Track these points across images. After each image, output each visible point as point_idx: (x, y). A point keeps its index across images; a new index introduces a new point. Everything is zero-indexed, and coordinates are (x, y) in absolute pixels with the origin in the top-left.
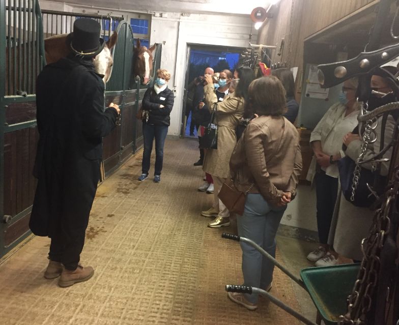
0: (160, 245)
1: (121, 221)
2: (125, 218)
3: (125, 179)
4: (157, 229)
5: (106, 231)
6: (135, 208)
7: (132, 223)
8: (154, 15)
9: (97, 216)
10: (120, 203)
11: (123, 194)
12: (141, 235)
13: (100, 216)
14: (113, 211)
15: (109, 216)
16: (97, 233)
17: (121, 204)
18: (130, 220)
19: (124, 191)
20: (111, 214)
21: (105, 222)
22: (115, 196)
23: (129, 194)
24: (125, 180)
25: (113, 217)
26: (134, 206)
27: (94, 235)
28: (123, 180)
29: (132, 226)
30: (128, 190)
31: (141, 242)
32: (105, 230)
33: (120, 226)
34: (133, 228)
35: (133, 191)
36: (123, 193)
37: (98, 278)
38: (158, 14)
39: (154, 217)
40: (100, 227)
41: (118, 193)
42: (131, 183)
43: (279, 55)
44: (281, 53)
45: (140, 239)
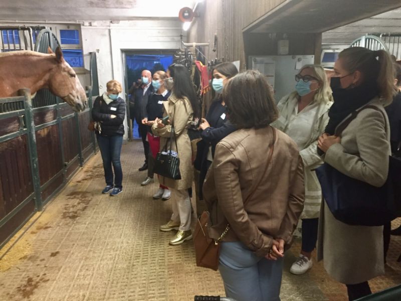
0: (116, 287)
1: (67, 259)
2: (73, 253)
3: (72, 198)
4: (112, 262)
5: (48, 280)
6: (85, 236)
7: (81, 259)
8: (83, 25)
9: (38, 258)
10: (66, 233)
11: (70, 220)
12: (92, 275)
13: (42, 257)
14: (58, 246)
15: (53, 255)
16: (36, 286)
17: (68, 234)
18: (79, 255)
19: (71, 215)
20: (54, 251)
21: (47, 265)
22: (60, 224)
23: (77, 218)
24: (73, 200)
25: (58, 255)
26: (84, 233)
27: (32, 290)
28: (70, 200)
29: (81, 265)
30: (76, 213)
31: (93, 288)
32: (47, 278)
33: (66, 268)
34: (82, 267)
35: (81, 212)
36: (70, 217)
38: (87, 24)
39: (108, 244)
40: (41, 274)
41: (63, 220)
42: (79, 203)
43: (214, 51)
44: (216, 49)
45: (92, 282)
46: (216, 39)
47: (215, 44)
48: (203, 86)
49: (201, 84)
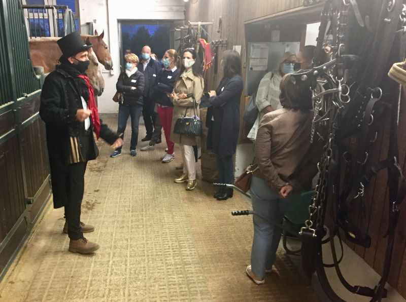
0: (149, 207)
1: (108, 193)
2: (110, 190)
4: (141, 195)
5: (100, 203)
6: (114, 182)
7: (118, 194)
10: (99, 180)
11: (97, 173)
12: (130, 201)
13: (88, 192)
14: (97, 187)
16: (93, 205)
18: (115, 192)
20: (96, 190)
21: (95, 196)
23: (102, 172)
25: (99, 191)
26: (112, 181)
27: (92, 207)
30: (100, 168)
31: (133, 207)
33: (109, 198)
34: (120, 198)
35: (104, 168)
36: (97, 171)
37: (114, 235)
39: (133, 187)
40: (94, 200)
43: (219, 32)
44: (220, 30)
45: (131, 204)
46: (220, 22)
47: (220, 26)
48: (206, 62)
49: (204, 61)
